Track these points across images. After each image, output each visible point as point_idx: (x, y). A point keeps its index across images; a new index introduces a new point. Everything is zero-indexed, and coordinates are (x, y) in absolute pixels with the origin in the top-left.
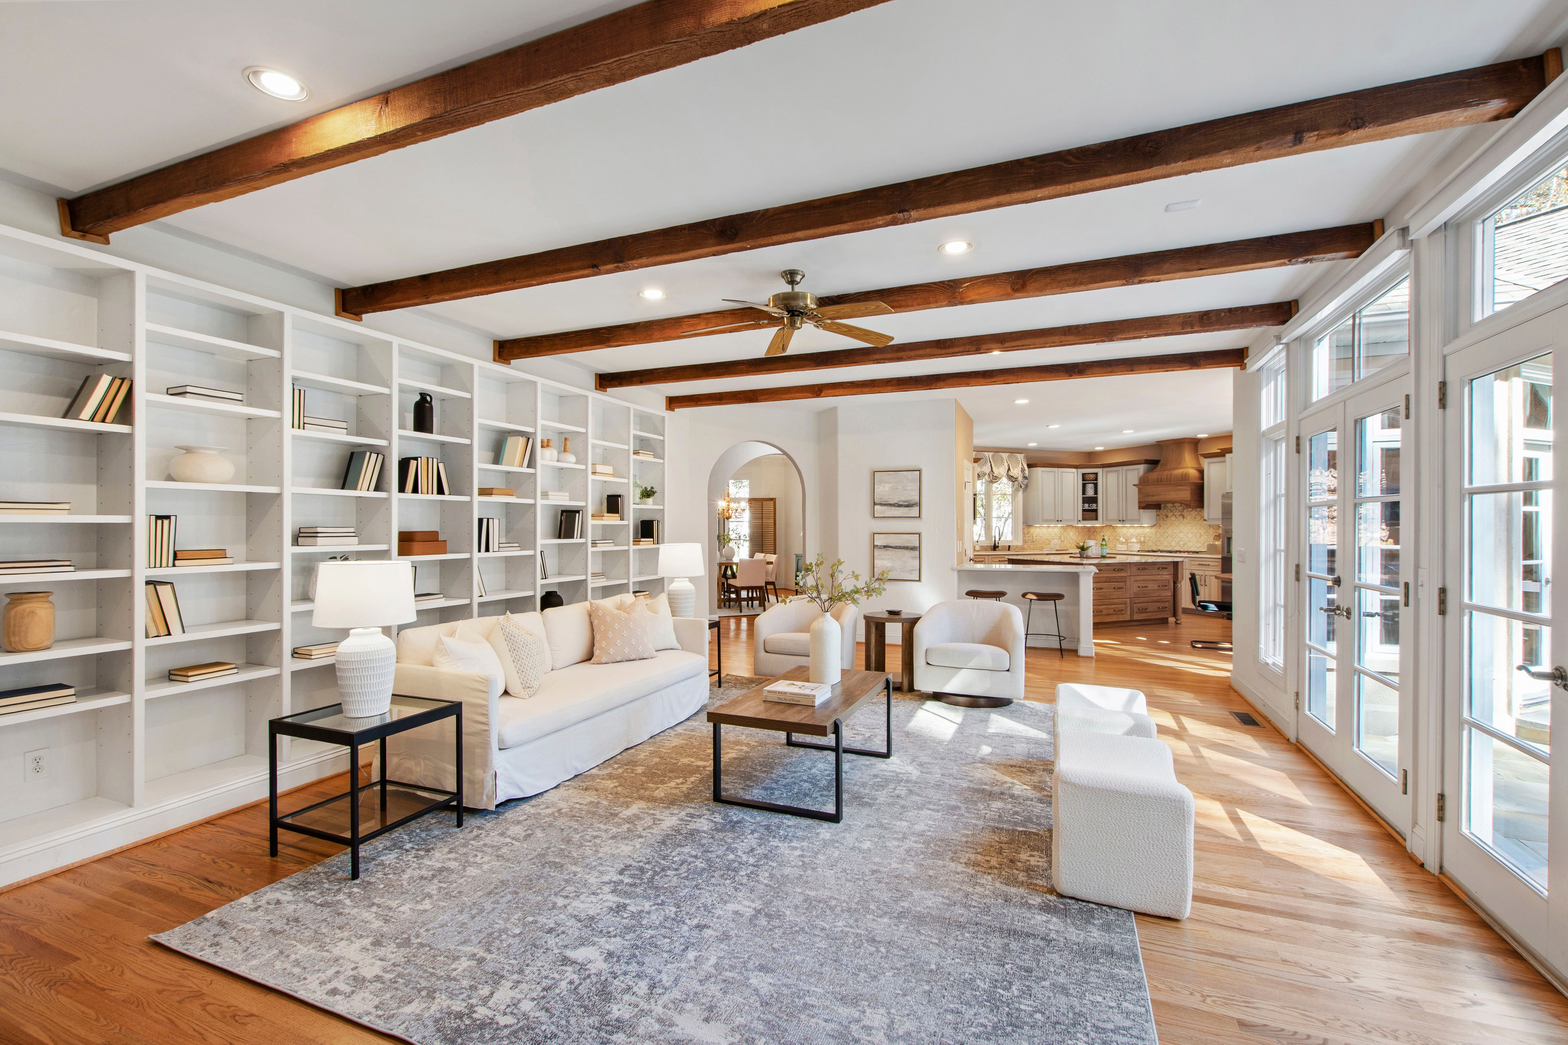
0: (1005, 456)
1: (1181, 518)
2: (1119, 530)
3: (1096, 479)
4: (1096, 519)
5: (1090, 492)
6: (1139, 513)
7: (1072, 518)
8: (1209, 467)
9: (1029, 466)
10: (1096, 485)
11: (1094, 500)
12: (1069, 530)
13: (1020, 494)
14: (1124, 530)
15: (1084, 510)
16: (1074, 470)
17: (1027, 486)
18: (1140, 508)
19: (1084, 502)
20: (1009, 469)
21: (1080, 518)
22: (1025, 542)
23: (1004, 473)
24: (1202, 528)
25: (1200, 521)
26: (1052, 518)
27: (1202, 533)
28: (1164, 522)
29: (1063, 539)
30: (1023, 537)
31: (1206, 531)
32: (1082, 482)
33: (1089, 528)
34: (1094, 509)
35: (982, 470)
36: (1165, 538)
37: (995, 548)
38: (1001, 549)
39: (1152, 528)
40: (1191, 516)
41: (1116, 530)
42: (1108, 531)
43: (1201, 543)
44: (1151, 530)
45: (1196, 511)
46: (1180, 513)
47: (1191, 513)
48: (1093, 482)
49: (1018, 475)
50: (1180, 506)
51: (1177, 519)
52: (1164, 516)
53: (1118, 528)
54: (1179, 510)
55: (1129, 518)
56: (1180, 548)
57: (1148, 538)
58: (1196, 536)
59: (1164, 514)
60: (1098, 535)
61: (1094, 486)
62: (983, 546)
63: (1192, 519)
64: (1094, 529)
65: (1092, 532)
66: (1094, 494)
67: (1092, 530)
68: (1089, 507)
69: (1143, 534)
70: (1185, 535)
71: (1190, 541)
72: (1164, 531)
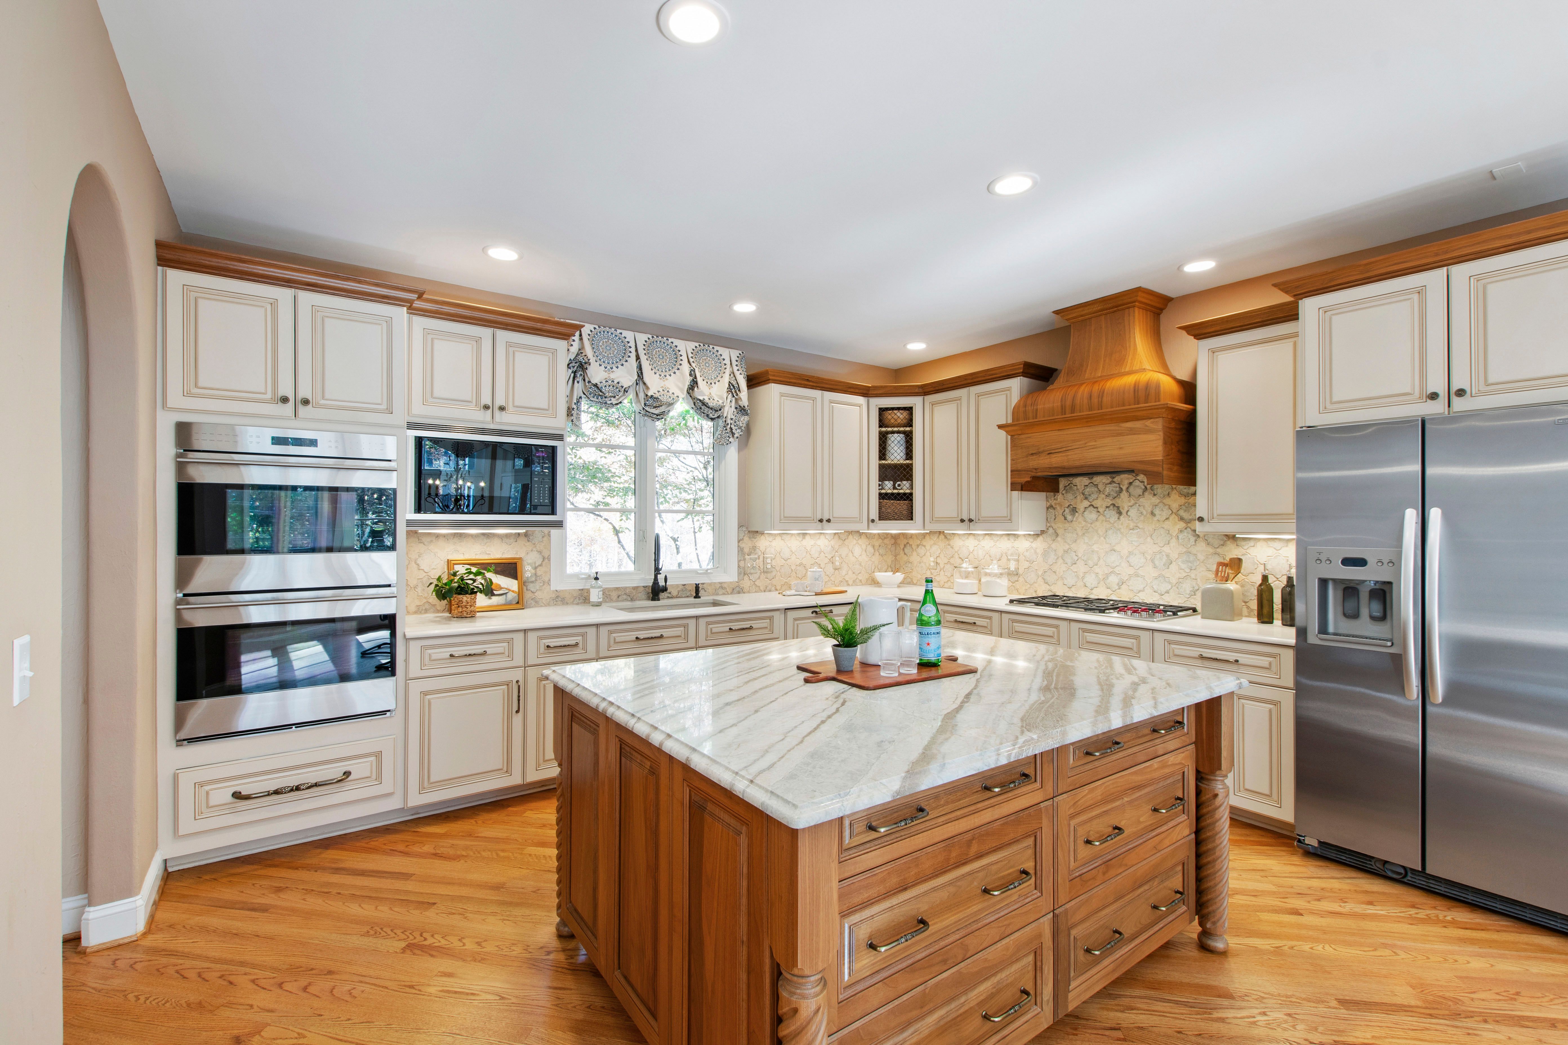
0: (685, 347)
1: (1112, 514)
2: (957, 543)
3: (910, 423)
4: (910, 517)
5: (896, 455)
6: (1010, 505)
7: (855, 513)
8: (1212, 364)
9: (754, 381)
10: (909, 438)
11: (904, 472)
12: (852, 541)
13: (732, 453)
14: (971, 543)
15: (882, 496)
16: (861, 400)
17: (748, 431)
18: (1014, 487)
19: (882, 478)
20: (694, 384)
21: (874, 513)
22: (743, 572)
23: (681, 390)
24: (1174, 542)
25: (1167, 522)
26: (810, 514)
27: (1174, 555)
28: (1067, 525)
29: (837, 564)
30: (739, 561)
31: (1184, 550)
32: (878, 429)
33: (895, 537)
34: (905, 494)
35: (612, 376)
36: (1069, 564)
37: (656, 591)
38: (675, 593)
39: (1035, 540)
40: (1141, 509)
41: (951, 542)
42: (935, 544)
43: (1170, 583)
44: (1034, 545)
45: (1155, 495)
46: (1109, 502)
47: (1141, 500)
48: (902, 429)
49: (721, 402)
50: (1110, 483)
51: (1101, 517)
52: (1067, 511)
53: (956, 538)
54: (1106, 494)
55: (985, 513)
56: (1110, 592)
57: (1027, 564)
58: (1157, 562)
59: (1067, 505)
60: (915, 553)
61: (904, 439)
62: (617, 589)
63: (1142, 518)
64: (905, 541)
65: (902, 547)
66: (904, 457)
67: (903, 542)
68: (894, 488)
69: (1012, 555)
70: (1122, 557)
71: (1138, 576)
72: (1067, 547)
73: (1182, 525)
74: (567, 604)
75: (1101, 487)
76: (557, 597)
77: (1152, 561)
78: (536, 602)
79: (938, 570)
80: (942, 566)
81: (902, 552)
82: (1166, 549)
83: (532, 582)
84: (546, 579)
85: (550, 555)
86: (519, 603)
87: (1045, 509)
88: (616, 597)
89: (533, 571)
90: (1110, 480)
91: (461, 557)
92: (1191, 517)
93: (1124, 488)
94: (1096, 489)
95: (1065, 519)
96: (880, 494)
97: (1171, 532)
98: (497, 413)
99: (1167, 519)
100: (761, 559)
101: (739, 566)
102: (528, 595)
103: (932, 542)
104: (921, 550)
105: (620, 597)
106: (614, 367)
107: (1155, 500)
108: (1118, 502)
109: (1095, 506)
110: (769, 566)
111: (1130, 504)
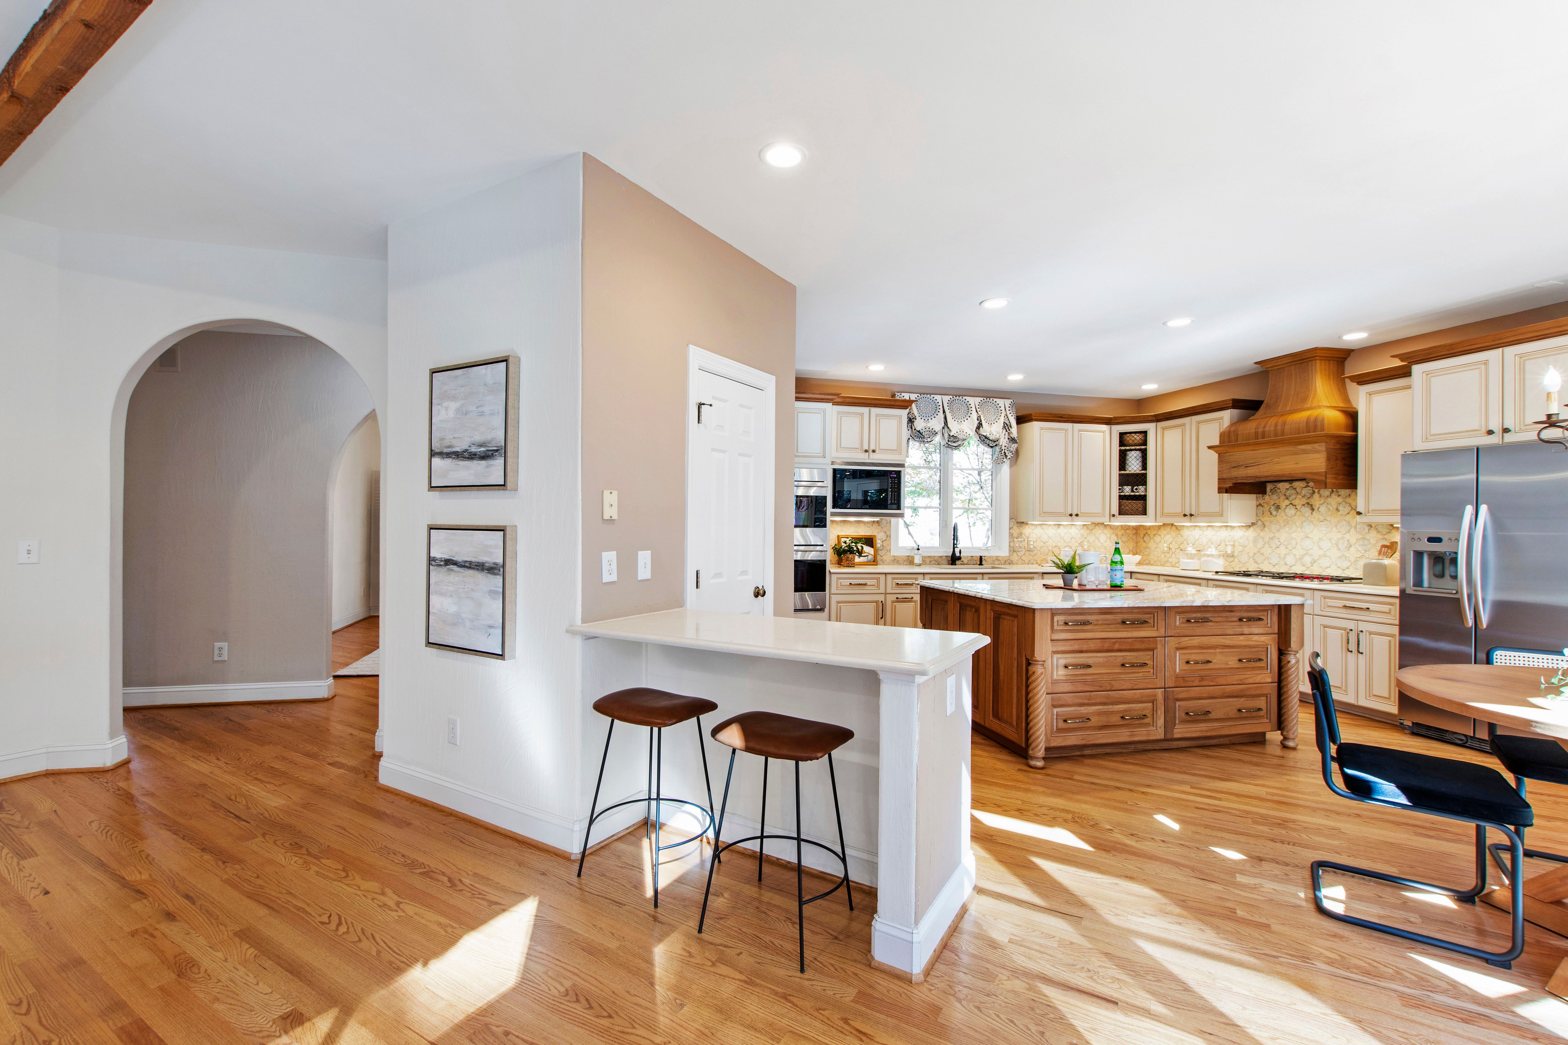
0: (974, 401)
1: (1306, 510)
2: (1185, 533)
3: (1145, 443)
4: (1144, 512)
5: (1134, 465)
6: (1221, 503)
7: (1099, 509)
8: (1369, 403)
9: (1021, 420)
10: (1144, 453)
11: (1140, 479)
12: (1098, 531)
13: (1006, 468)
14: (1196, 533)
15: (1121, 498)
16: (1104, 428)
17: (1017, 453)
18: (1221, 490)
19: (1122, 483)
20: (980, 425)
21: (1115, 510)
22: (1013, 550)
23: (972, 430)
24: (1353, 531)
25: (1348, 516)
26: (1062, 510)
27: (1353, 541)
28: (1272, 519)
29: (1086, 547)
30: (1010, 542)
31: (1361, 537)
32: (1118, 448)
33: (1137, 529)
34: (1140, 496)
35: (929, 425)
36: (1274, 548)
37: (954, 559)
38: (966, 561)
39: (1247, 530)
40: (1329, 506)
41: (1181, 532)
42: (1168, 533)
43: (1350, 561)
44: (1246, 534)
46: (1304, 501)
47: (1329, 499)
48: (1138, 447)
49: (998, 435)
50: (1306, 487)
51: (1298, 513)
52: (1273, 507)
53: (1185, 529)
54: (1302, 495)
55: (1203, 509)
56: (1304, 568)
57: (1241, 549)
58: (1340, 546)
59: (1272, 504)
60: (1152, 541)
61: (1140, 455)
62: (929, 557)
63: (1330, 513)
64: (1144, 532)
65: (1142, 536)
66: (1140, 468)
67: (1142, 532)
68: (1132, 491)
69: (1229, 541)
70: (1314, 543)
71: (1326, 557)
72: (1272, 535)
74: (900, 564)
75: (1298, 490)
76: (895, 560)
77: (1337, 545)
78: (883, 561)
79: (1171, 553)
80: (1173, 550)
81: (1142, 540)
82: (1347, 536)
83: (881, 550)
84: (889, 549)
85: (890, 534)
86: (874, 562)
87: (1255, 507)
88: (929, 560)
89: (882, 544)
90: (1305, 485)
91: (844, 534)
94: (1295, 492)
95: (1271, 514)
96: (1120, 496)
98: (871, 453)
100: (1026, 542)
101: (1010, 546)
102: (879, 558)
103: (1165, 532)
104: (1157, 539)
105: (932, 561)
106: (929, 419)
107: (1339, 500)
108: (1312, 501)
109: (1294, 504)
110: (1032, 547)
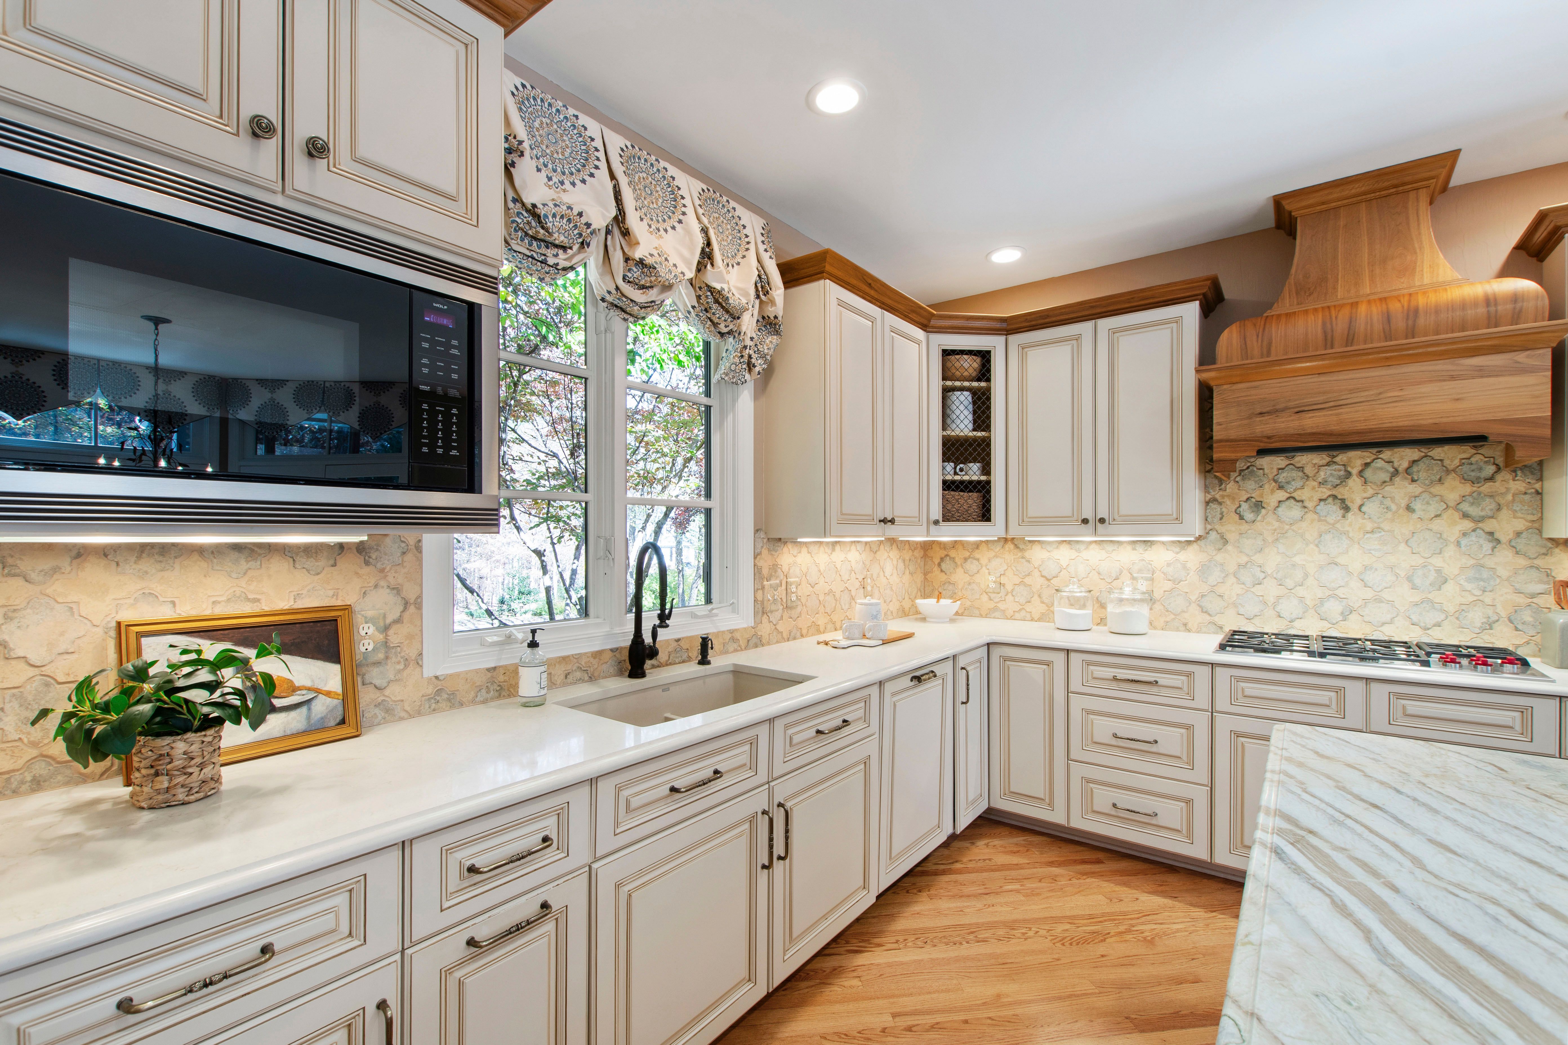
0: (687, 184)
3: (986, 375)
4: (985, 515)
5: (966, 422)
7: (915, 511)
9: (793, 275)
10: (982, 398)
11: (976, 450)
13: (746, 400)
15: (948, 485)
16: (923, 333)
17: (772, 364)
19: (947, 456)
20: (707, 256)
21: (929, 510)
22: (761, 610)
23: (688, 263)
24: (1450, 551)
25: (1437, 521)
26: (868, 511)
27: (1451, 570)
28: (1245, 527)
29: (869, 588)
30: (756, 591)
31: (1472, 562)
32: (941, 382)
34: (970, 482)
35: (567, 198)
37: (638, 660)
38: (669, 658)
39: (1183, 549)
40: (1388, 502)
41: (1027, 554)
42: (996, 556)
43: (1443, 611)
44: (1183, 557)
45: (1413, 481)
46: (1325, 492)
47: (1386, 488)
48: (966, 384)
49: (744, 301)
50: (1328, 464)
51: (1310, 516)
53: (1036, 548)
54: (1320, 480)
55: (1126, 508)
56: (1326, 624)
57: (1168, 585)
58: (1418, 581)
59: (1245, 498)
60: (960, 571)
61: (970, 398)
62: (564, 659)
63: (1389, 515)
64: (943, 553)
65: (937, 561)
66: (971, 426)
67: (938, 554)
68: (956, 473)
69: (1140, 571)
70: (1350, 573)
71: (1382, 602)
72: (1244, 559)
73: (1467, 525)
74: (461, 704)
75: (1309, 470)
76: (439, 692)
77: (1409, 579)
78: (388, 711)
79: (1003, 593)
80: (1009, 587)
81: (936, 568)
82: (1437, 561)
83: (378, 663)
84: (413, 654)
85: (420, 597)
86: (343, 722)
87: (1204, 504)
88: (562, 677)
89: (380, 637)
90: (1328, 459)
91: (163, 614)
92: (1483, 514)
93: (1354, 471)
94: (1301, 474)
95: (1241, 518)
96: (944, 482)
97: (1444, 536)
98: (299, 162)
99: (1436, 516)
100: (784, 587)
101: (755, 601)
102: (367, 699)
103: (991, 554)
104: (972, 566)
105: (570, 677)
106: (567, 182)
107: (1415, 489)
108: (1342, 492)
109: (1298, 498)
110: (793, 597)
111: (1365, 495)
